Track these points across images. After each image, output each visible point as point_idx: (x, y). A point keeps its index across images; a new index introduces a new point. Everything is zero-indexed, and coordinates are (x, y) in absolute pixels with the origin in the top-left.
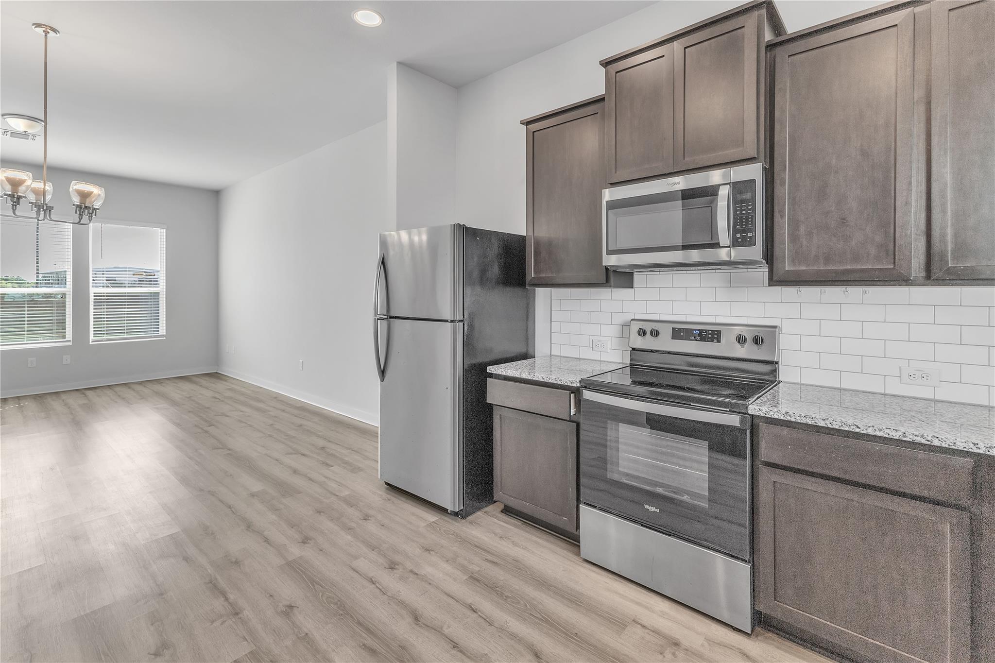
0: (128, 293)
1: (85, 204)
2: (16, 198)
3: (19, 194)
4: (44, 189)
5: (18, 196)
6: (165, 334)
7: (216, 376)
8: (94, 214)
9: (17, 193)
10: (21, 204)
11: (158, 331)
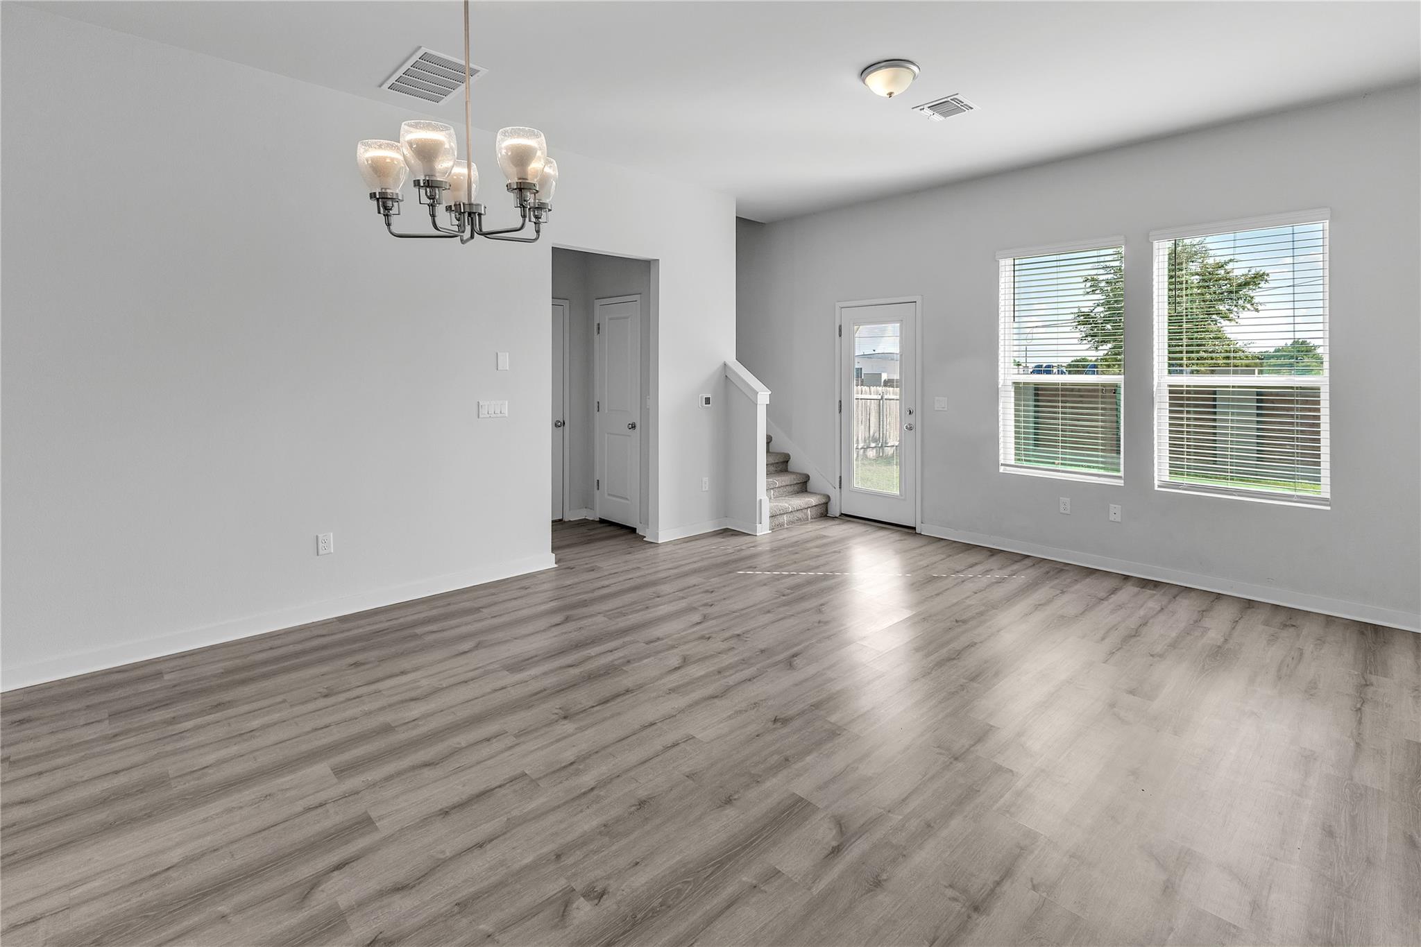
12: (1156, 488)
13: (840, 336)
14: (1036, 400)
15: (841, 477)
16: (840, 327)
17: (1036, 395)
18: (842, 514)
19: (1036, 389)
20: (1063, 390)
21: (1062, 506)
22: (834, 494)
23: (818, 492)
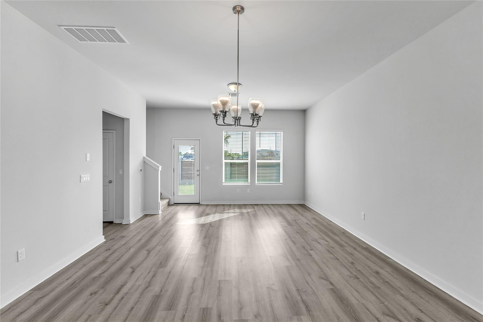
0: (269, 163)
1: (255, 112)
2: (225, 112)
3: (226, 110)
4: (237, 108)
5: (225, 111)
6: (282, 182)
7: (303, 206)
8: (259, 120)
9: (225, 109)
10: (227, 117)
11: (280, 181)
12: (256, 184)
13: (174, 148)
14: (231, 166)
15: (174, 192)
16: (174, 145)
17: (231, 165)
18: (174, 203)
19: (231, 164)
20: (237, 164)
21: (237, 191)
22: (172, 198)
23: (166, 198)
